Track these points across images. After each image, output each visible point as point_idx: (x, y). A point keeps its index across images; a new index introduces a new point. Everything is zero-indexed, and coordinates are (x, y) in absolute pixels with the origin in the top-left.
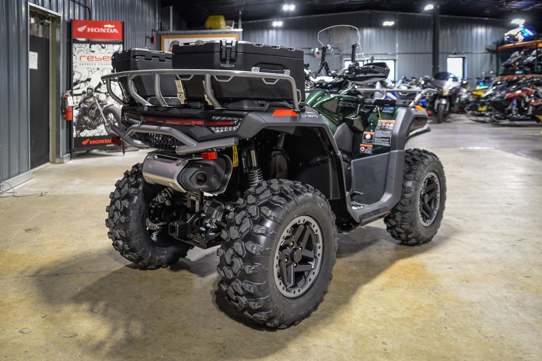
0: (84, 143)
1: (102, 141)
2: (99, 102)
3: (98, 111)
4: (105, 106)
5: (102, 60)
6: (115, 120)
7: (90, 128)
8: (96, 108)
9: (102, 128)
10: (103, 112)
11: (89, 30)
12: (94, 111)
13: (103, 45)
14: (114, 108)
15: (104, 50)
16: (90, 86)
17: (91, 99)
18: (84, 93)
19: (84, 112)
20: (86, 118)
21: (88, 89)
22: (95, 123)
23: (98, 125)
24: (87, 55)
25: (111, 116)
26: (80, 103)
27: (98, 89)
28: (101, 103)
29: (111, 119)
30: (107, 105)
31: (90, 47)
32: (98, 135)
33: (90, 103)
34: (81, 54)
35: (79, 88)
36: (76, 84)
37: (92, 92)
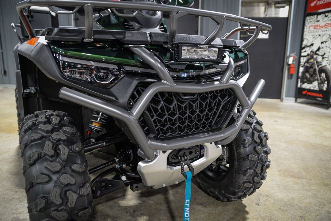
0: (304, 93)
1: (314, 94)
2: (317, 62)
3: (315, 70)
4: (320, 66)
5: (324, 28)
6: (326, 79)
7: (309, 83)
8: (314, 67)
9: (316, 83)
10: (319, 71)
11: (318, 3)
12: (312, 70)
13: (327, 14)
14: (327, 68)
15: (326, 18)
16: (312, 49)
17: (312, 60)
18: (308, 55)
19: (307, 70)
20: (307, 75)
21: (311, 52)
22: (312, 79)
23: (314, 81)
24: (314, 25)
25: (323, 75)
26: (305, 63)
27: (317, 52)
28: (318, 64)
29: (323, 77)
30: (322, 66)
31: (317, 18)
32: (312, 88)
33: (311, 63)
34: (311, 24)
35: (305, 51)
36: (304, 48)
37: (313, 55)
